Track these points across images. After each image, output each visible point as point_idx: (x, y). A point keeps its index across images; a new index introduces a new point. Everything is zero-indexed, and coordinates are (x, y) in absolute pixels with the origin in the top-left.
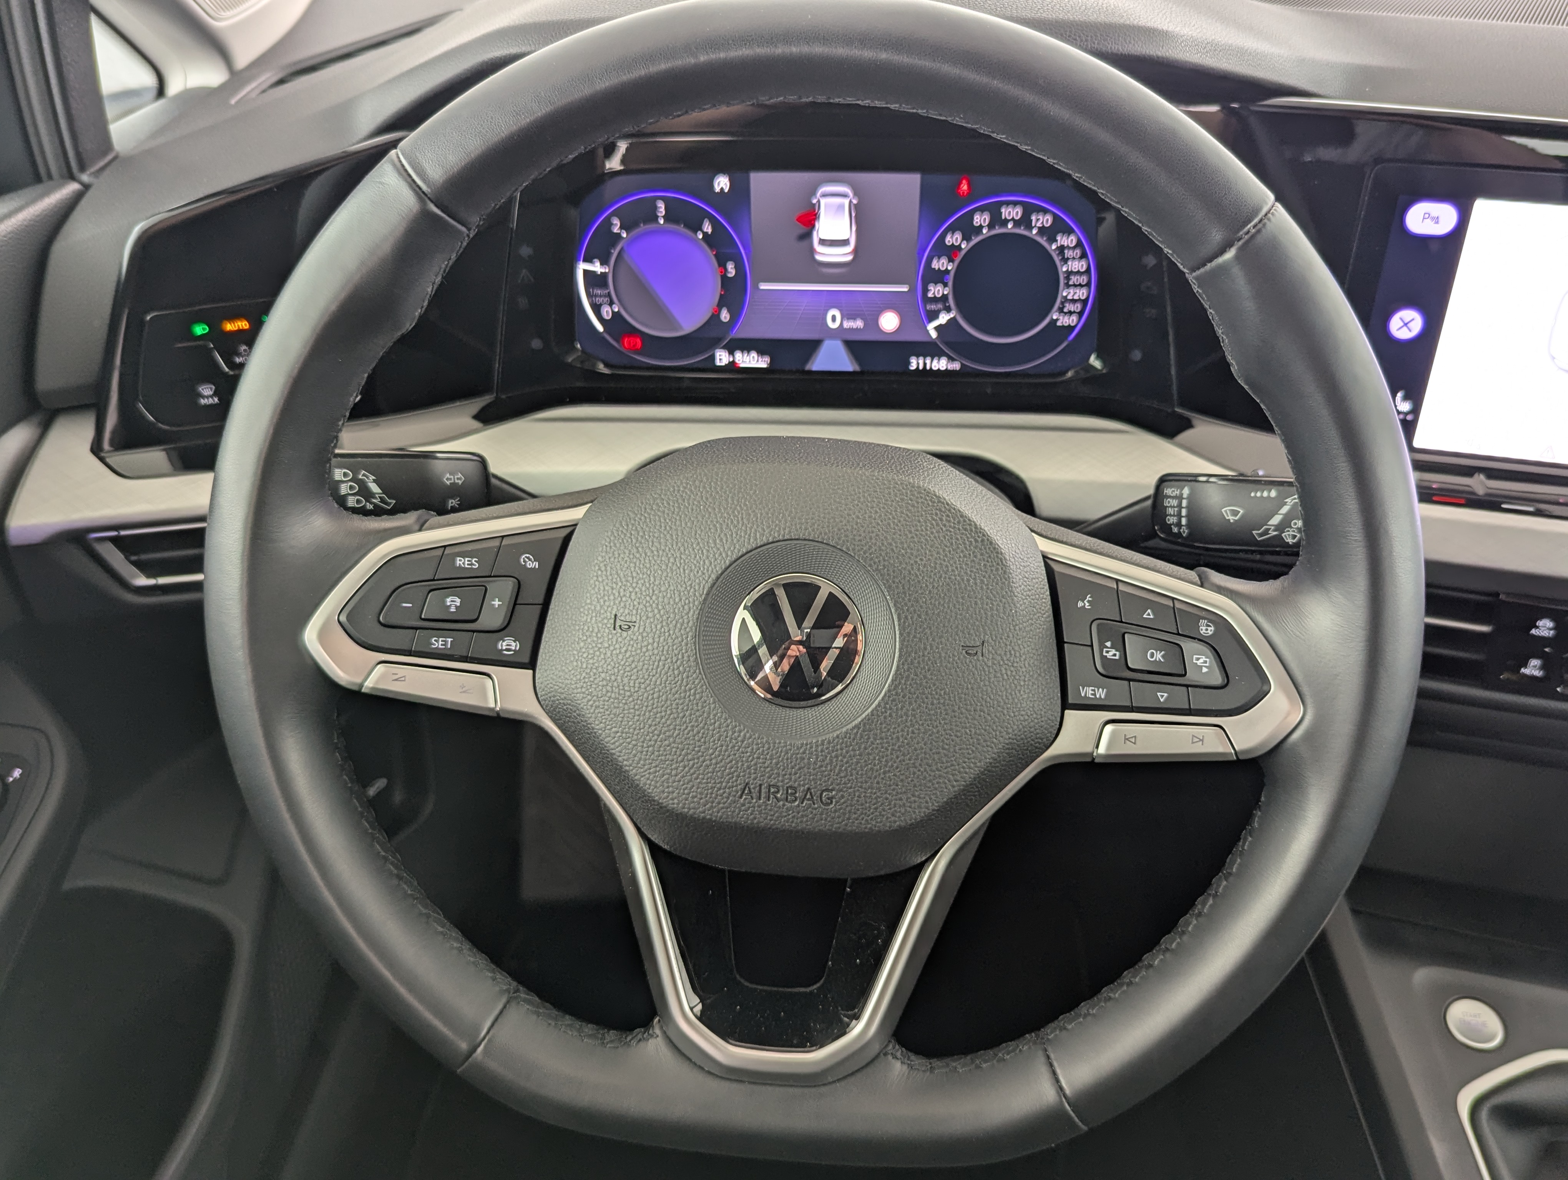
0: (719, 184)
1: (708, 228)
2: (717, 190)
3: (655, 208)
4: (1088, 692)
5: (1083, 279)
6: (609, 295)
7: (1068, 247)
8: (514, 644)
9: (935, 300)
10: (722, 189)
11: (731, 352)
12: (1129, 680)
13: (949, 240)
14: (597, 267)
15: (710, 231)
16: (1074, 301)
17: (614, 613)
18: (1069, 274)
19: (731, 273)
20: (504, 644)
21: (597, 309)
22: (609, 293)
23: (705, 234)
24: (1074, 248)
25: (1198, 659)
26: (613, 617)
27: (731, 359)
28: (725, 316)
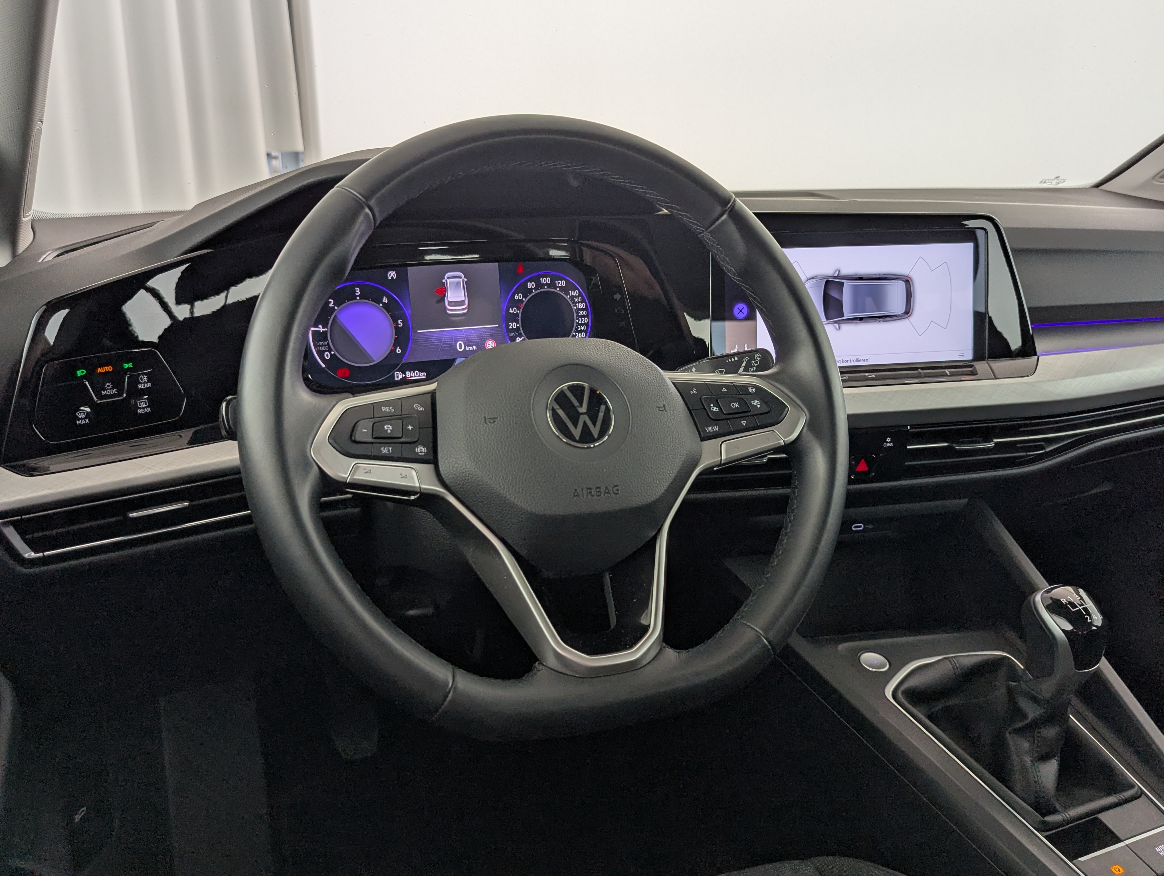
0: (390, 275)
1: (385, 300)
2: (390, 278)
3: (355, 292)
4: (709, 429)
5: (584, 313)
6: (328, 345)
7: (576, 296)
8: (423, 449)
9: (513, 330)
10: (392, 277)
11: (404, 373)
12: (727, 419)
13: (517, 297)
14: (321, 329)
15: (386, 301)
16: (582, 325)
17: (483, 416)
18: (578, 310)
19: (400, 324)
20: (419, 449)
21: (321, 354)
22: (328, 343)
23: (384, 304)
24: (578, 297)
25: (754, 402)
26: (483, 418)
27: (404, 376)
28: (399, 351)
